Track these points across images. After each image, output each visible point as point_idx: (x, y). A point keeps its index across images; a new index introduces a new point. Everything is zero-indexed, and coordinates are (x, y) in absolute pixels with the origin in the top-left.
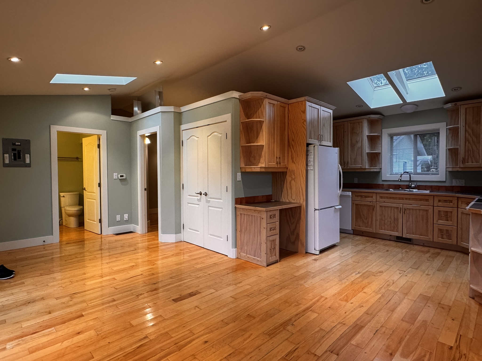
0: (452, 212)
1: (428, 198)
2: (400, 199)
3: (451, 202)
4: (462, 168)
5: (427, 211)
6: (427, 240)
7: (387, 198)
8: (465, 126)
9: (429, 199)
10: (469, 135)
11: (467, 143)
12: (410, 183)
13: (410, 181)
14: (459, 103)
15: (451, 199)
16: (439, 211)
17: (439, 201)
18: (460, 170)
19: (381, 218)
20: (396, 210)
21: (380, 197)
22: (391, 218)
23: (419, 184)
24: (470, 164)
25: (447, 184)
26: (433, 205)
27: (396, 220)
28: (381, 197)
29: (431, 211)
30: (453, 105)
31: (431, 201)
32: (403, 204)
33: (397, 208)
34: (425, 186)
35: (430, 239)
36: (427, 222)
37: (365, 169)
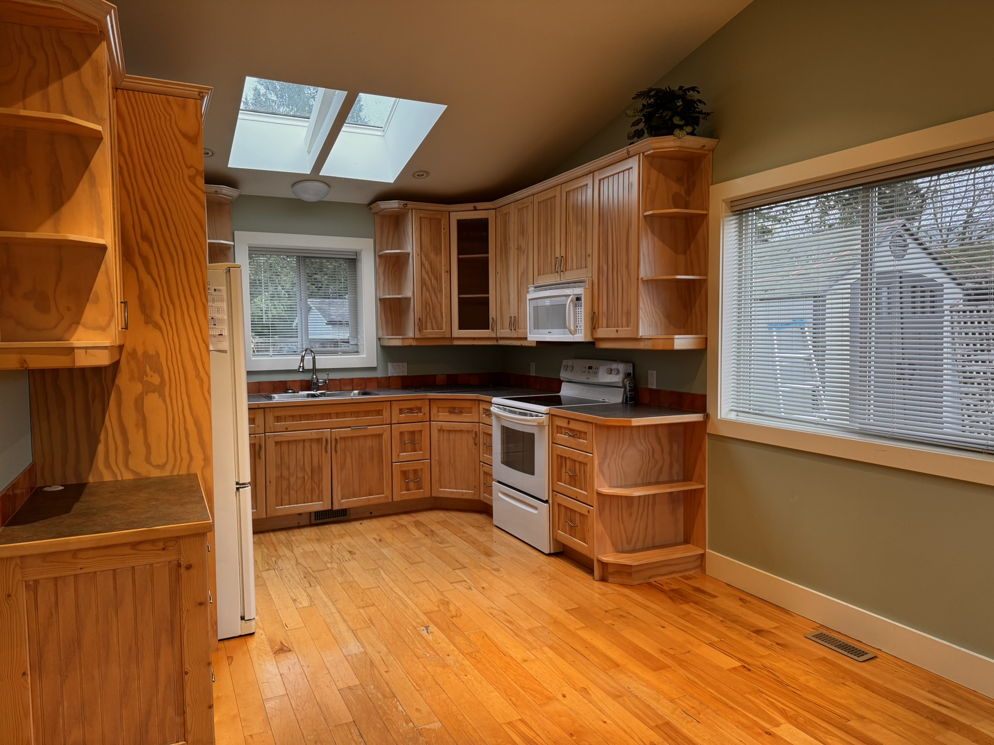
0: (421, 431)
1: (381, 408)
2: (323, 416)
3: (419, 409)
5: (380, 436)
6: (382, 501)
7: (293, 418)
8: (420, 254)
9: (382, 410)
10: (427, 273)
11: (424, 288)
12: (315, 377)
13: (314, 370)
14: (411, 205)
15: (418, 404)
16: (401, 433)
17: (401, 411)
18: (414, 343)
19: (280, 475)
20: (314, 446)
21: (274, 417)
22: (303, 469)
23: (333, 376)
25: (379, 374)
26: (389, 422)
27: (316, 471)
28: (278, 419)
29: (386, 436)
30: (401, 206)
31: (386, 414)
32: (331, 429)
33: (319, 440)
34: (340, 380)
35: (387, 496)
36: (381, 461)
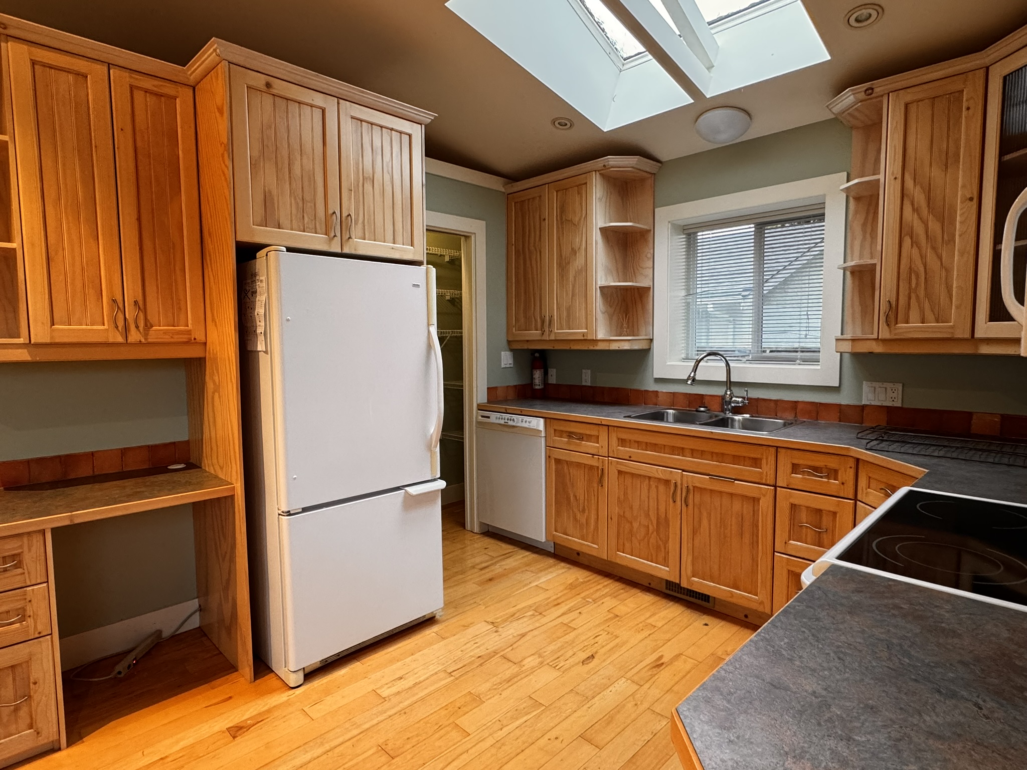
0: (835, 514)
1: (759, 456)
2: (674, 450)
3: (833, 473)
4: (885, 341)
5: (755, 500)
6: (754, 606)
7: (638, 444)
8: (899, 176)
9: (761, 459)
10: (915, 210)
11: (907, 241)
12: (729, 393)
13: (729, 384)
14: (880, 86)
15: (832, 463)
16: (793, 507)
17: (795, 468)
18: (878, 349)
19: (622, 514)
20: (662, 488)
21: (618, 439)
22: (647, 515)
23: (755, 394)
24: (912, 327)
25: (844, 399)
26: (772, 483)
27: (663, 523)
28: (622, 442)
29: (765, 504)
30: (862, 96)
31: (767, 469)
32: (683, 471)
33: (667, 482)
34: (776, 401)
35: (762, 603)
36: (754, 543)
37: (596, 341)
